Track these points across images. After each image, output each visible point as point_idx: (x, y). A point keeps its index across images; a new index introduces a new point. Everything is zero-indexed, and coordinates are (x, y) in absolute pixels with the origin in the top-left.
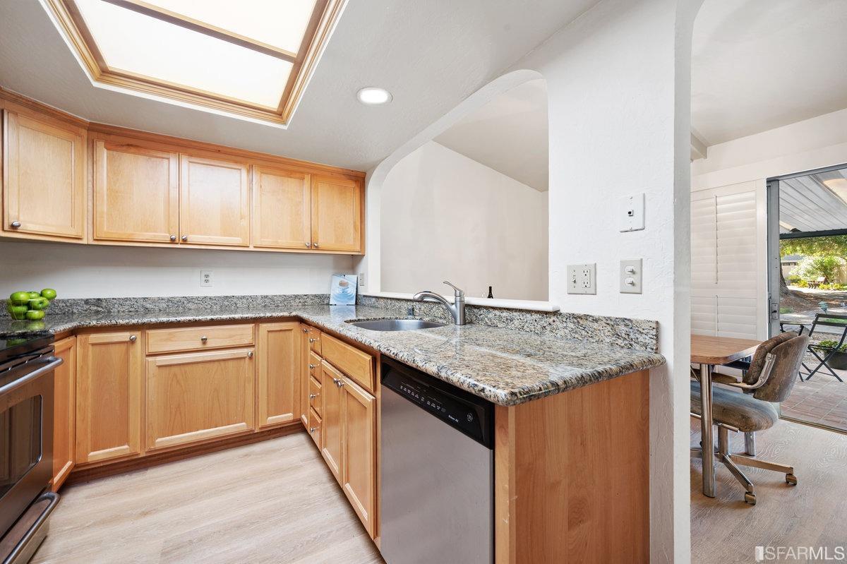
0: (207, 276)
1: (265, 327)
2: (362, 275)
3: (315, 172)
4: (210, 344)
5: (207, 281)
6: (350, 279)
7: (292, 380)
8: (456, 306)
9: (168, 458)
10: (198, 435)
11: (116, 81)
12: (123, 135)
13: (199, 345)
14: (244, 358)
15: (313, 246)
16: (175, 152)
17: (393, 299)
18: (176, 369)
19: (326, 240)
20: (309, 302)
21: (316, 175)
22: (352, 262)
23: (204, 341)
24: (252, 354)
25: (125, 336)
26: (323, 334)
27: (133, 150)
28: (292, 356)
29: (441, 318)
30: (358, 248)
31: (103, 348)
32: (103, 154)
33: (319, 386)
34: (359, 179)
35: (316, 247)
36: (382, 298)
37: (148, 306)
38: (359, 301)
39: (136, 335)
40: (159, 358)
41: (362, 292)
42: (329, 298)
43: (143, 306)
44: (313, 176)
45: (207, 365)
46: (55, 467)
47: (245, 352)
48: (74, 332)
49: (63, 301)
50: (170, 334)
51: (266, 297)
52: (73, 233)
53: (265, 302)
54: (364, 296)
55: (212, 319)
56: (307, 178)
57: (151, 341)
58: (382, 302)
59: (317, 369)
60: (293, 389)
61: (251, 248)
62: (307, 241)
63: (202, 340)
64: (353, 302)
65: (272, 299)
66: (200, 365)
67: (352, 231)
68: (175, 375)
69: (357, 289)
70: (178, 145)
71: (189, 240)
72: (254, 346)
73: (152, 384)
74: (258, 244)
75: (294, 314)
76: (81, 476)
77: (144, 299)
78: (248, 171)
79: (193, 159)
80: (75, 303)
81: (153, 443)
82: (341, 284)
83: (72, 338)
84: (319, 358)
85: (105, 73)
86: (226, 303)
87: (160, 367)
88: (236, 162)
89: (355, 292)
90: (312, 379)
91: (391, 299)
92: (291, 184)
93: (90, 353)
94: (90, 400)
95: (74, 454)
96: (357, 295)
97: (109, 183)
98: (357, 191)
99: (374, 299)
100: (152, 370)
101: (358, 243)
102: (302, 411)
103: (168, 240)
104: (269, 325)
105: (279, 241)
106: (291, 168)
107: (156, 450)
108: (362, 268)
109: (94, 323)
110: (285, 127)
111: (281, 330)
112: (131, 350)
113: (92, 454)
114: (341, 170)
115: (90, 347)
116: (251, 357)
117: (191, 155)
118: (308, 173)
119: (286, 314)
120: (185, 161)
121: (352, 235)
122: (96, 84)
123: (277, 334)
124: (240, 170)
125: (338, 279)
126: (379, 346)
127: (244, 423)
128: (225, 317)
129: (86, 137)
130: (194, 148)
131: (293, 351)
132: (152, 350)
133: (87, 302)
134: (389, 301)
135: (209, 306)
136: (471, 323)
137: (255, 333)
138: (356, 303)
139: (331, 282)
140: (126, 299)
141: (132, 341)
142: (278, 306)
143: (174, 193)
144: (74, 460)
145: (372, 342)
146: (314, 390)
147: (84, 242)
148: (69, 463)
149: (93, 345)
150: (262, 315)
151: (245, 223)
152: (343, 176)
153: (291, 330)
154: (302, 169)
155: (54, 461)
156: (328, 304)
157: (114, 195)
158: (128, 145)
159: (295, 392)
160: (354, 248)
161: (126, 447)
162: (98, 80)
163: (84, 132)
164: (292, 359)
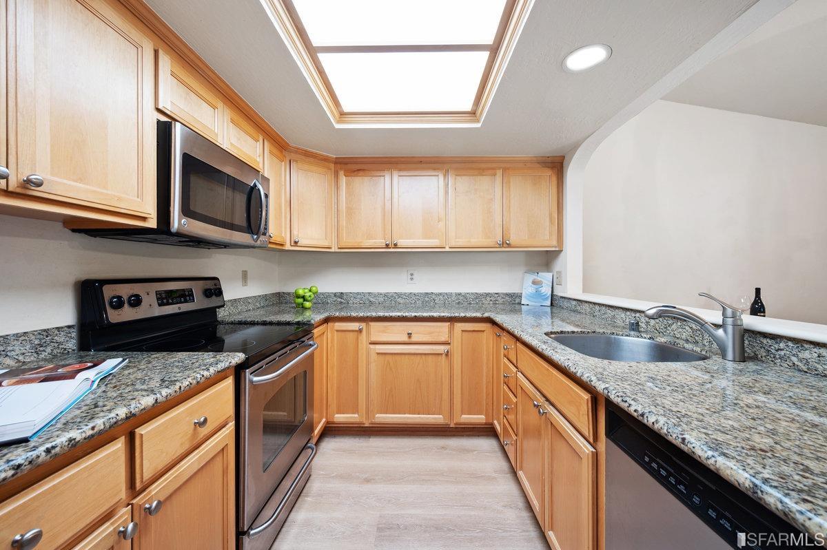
0: (412, 275)
1: (459, 326)
2: (559, 273)
3: (508, 165)
4: (415, 338)
5: (412, 279)
6: (546, 277)
7: (484, 383)
8: (725, 331)
9: (383, 431)
10: (405, 418)
11: (350, 119)
12: (356, 163)
13: (405, 339)
14: (441, 354)
15: (505, 243)
16: (389, 169)
17: (603, 305)
18: (388, 357)
19: (519, 237)
20: (501, 301)
21: (508, 169)
22: (546, 259)
23: (410, 335)
24: (448, 351)
25: (355, 326)
26: (519, 344)
27: (361, 173)
28: (485, 357)
29: (687, 341)
30: (555, 243)
31: (343, 334)
32: (343, 180)
33: (514, 400)
34: (556, 165)
35: (507, 244)
36: (586, 302)
37: (371, 299)
38: (555, 301)
39: (363, 325)
40: (378, 347)
41: (559, 292)
42: (521, 296)
43: (367, 300)
44: (505, 170)
45: (412, 357)
46: (315, 420)
47: (442, 349)
48: (327, 320)
49: (323, 294)
50: (385, 327)
51: (460, 294)
52: (326, 244)
53: (458, 299)
54: (562, 297)
55: (416, 316)
56: (499, 173)
57: (372, 331)
58: (586, 307)
59: (511, 379)
60: (485, 391)
61: (447, 249)
62: (499, 239)
63: (408, 334)
64: (549, 303)
65: (465, 296)
66: (407, 357)
67: (547, 223)
68: (388, 361)
69: (552, 288)
70: (391, 163)
71: (399, 245)
72: (449, 344)
73: (373, 367)
74: (453, 244)
75: (486, 315)
76: (331, 430)
77: (369, 293)
78: (445, 176)
79: (402, 173)
80: (327, 295)
81: (374, 417)
82: (534, 283)
83: (325, 325)
84: (514, 370)
85: (343, 115)
86: (426, 299)
87: (378, 354)
88: (434, 169)
89: (550, 293)
90: (505, 387)
91: (599, 305)
92: (484, 182)
93: (335, 338)
94: (335, 374)
95: (327, 413)
96: (552, 295)
97: (346, 203)
98: (554, 179)
99: (574, 303)
100: (373, 357)
101: (555, 237)
102: (495, 416)
103: (384, 245)
104: (463, 324)
105: (472, 240)
106: (483, 166)
107: (375, 424)
108: (558, 265)
109: (337, 314)
110: (478, 125)
111: (474, 331)
112: (360, 338)
113: (336, 415)
114: (535, 159)
115: (335, 332)
116: (447, 355)
117: (400, 170)
118: (499, 168)
119: (479, 315)
120: (396, 174)
121: (548, 228)
122: (338, 126)
123: (471, 333)
124: (438, 176)
125: (530, 278)
126: (606, 388)
127: (441, 416)
128: (425, 314)
129: (333, 169)
130: (403, 163)
131: (485, 353)
132: (374, 339)
133: (335, 295)
134: (597, 308)
135: (414, 301)
136: (754, 358)
137: (451, 331)
138: (551, 305)
139: (523, 279)
140: (358, 294)
141: (360, 331)
142: (470, 304)
143: (388, 204)
144: (327, 418)
145: (594, 378)
146: (507, 401)
147: (333, 250)
148: (324, 420)
149: (337, 331)
150: (457, 315)
151: (441, 224)
152: (538, 165)
153: (483, 331)
154: (494, 165)
155: (315, 415)
156: (520, 304)
157: (350, 210)
158: (358, 170)
159: (487, 395)
160: (551, 244)
161: (356, 415)
162: (338, 122)
163: (332, 166)
164: (485, 361)
